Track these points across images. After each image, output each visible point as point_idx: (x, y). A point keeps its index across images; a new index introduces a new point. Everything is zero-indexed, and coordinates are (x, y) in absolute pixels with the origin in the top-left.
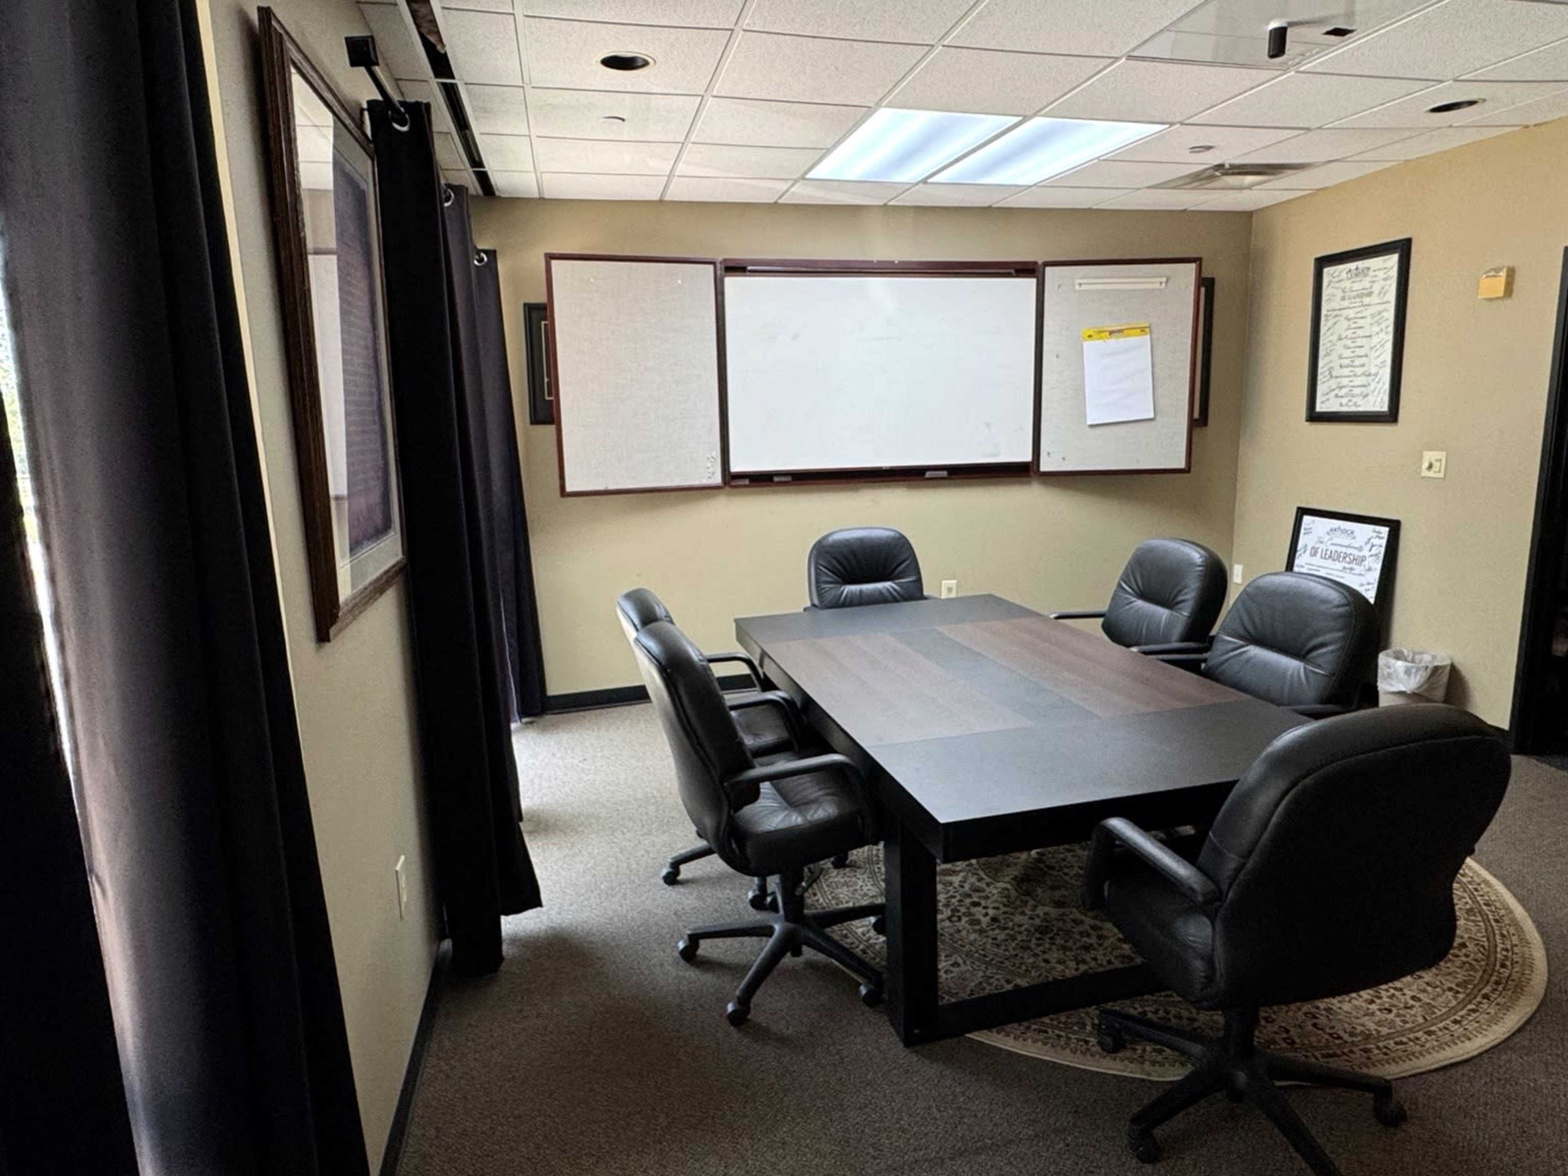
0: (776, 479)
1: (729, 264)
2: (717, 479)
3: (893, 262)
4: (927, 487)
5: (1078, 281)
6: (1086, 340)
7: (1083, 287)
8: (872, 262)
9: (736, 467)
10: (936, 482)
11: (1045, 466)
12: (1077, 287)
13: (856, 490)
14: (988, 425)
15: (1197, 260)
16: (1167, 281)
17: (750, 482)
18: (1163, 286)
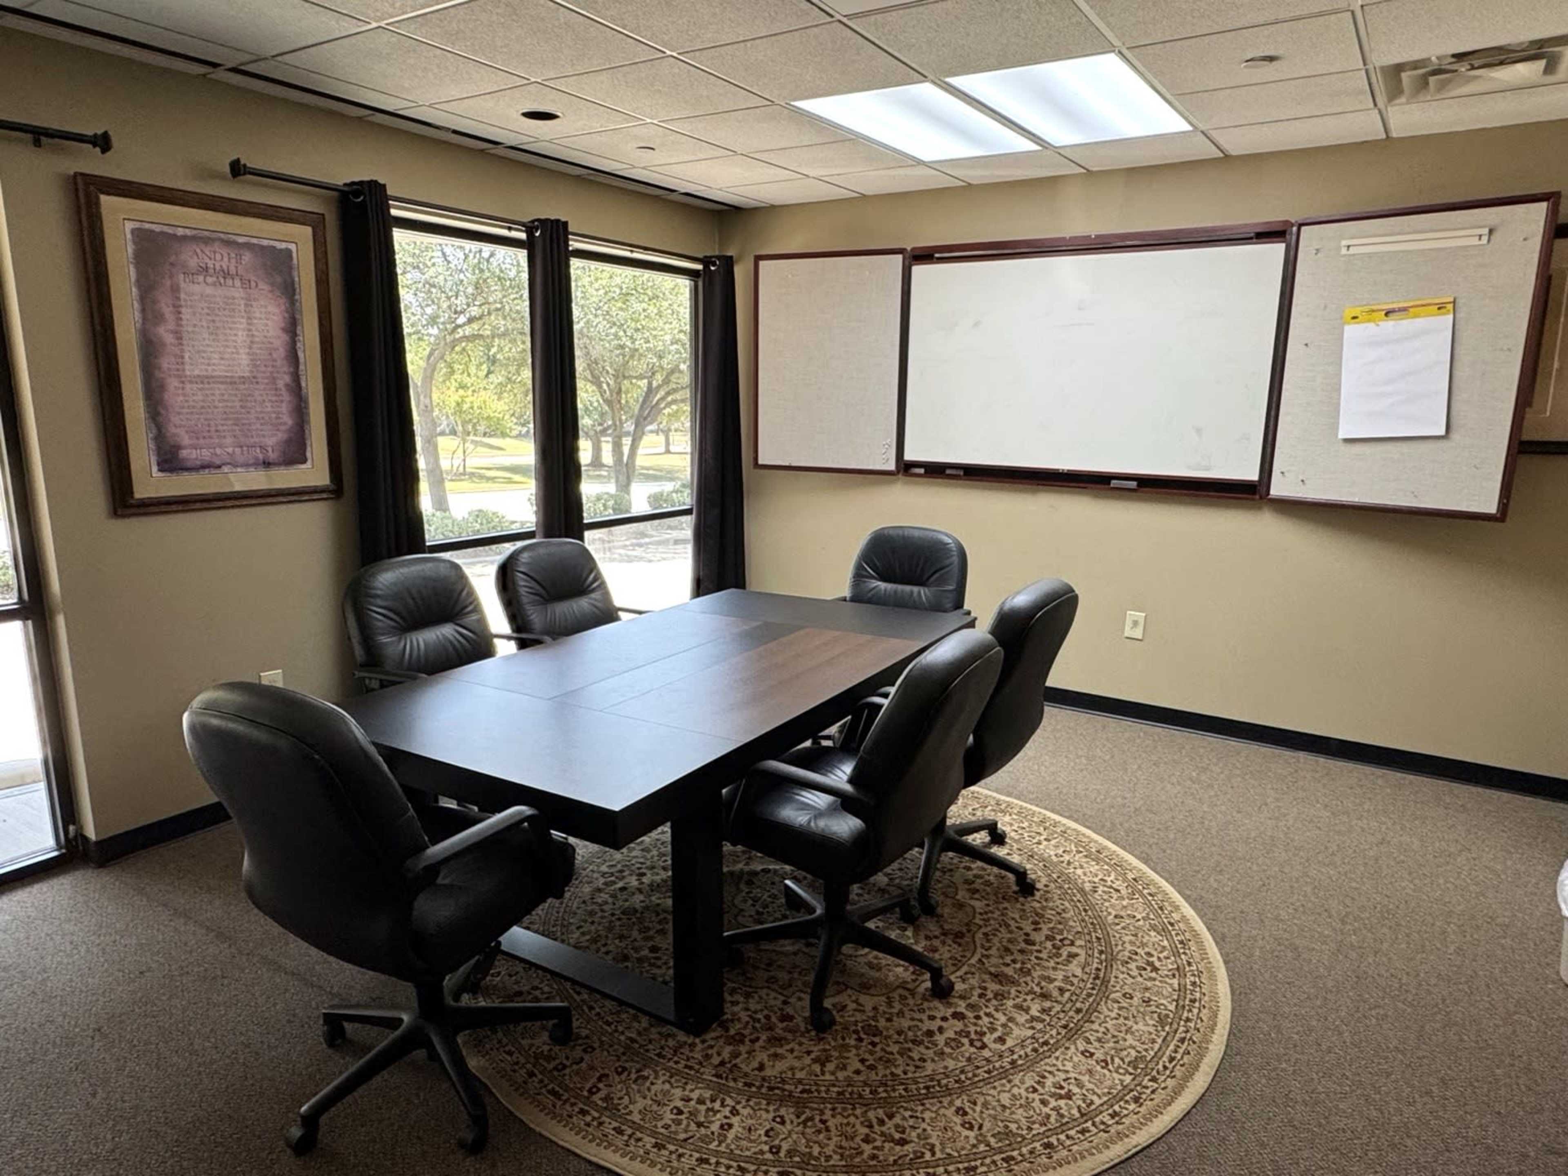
0: (948, 472)
1: (917, 253)
2: (891, 466)
3: (1090, 236)
4: (1113, 497)
5: (1344, 243)
6: (1349, 323)
7: (1352, 250)
8: (1064, 239)
9: (910, 455)
10: (1123, 493)
11: (1277, 490)
12: (1344, 251)
13: (1034, 492)
14: (1199, 431)
15: (1552, 198)
16: (1491, 232)
17: (926, 472)
18: (1485, 239)
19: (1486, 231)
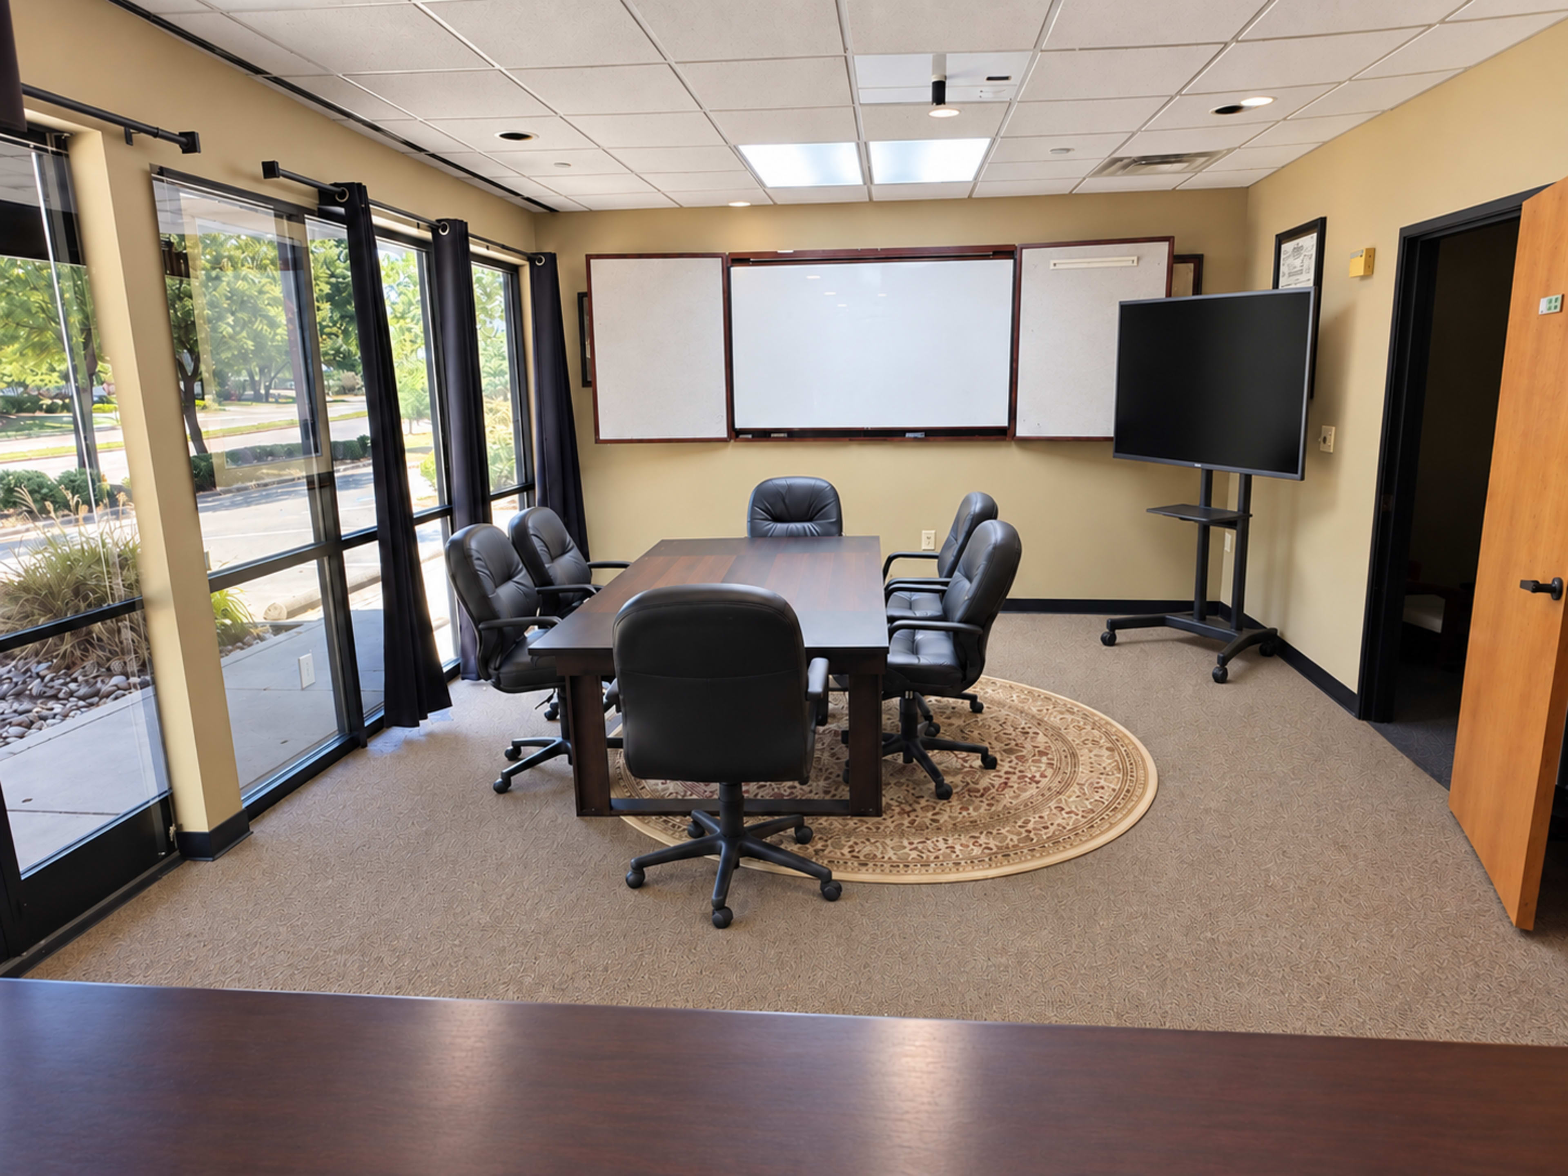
0: (774, 435)
1: (734, 257)
2: (724, 434)
4: (908, 446)
5: (1052, 261)
7: (1058, 267)
10: (916, 441)
11: (1021, 431)
12: (1052, 267)
13: (846, 447)
15: (1169, 239)
16: (1138, 259)
17: (753, 437)
18: (1135, 264)
19: (1135, 258)
